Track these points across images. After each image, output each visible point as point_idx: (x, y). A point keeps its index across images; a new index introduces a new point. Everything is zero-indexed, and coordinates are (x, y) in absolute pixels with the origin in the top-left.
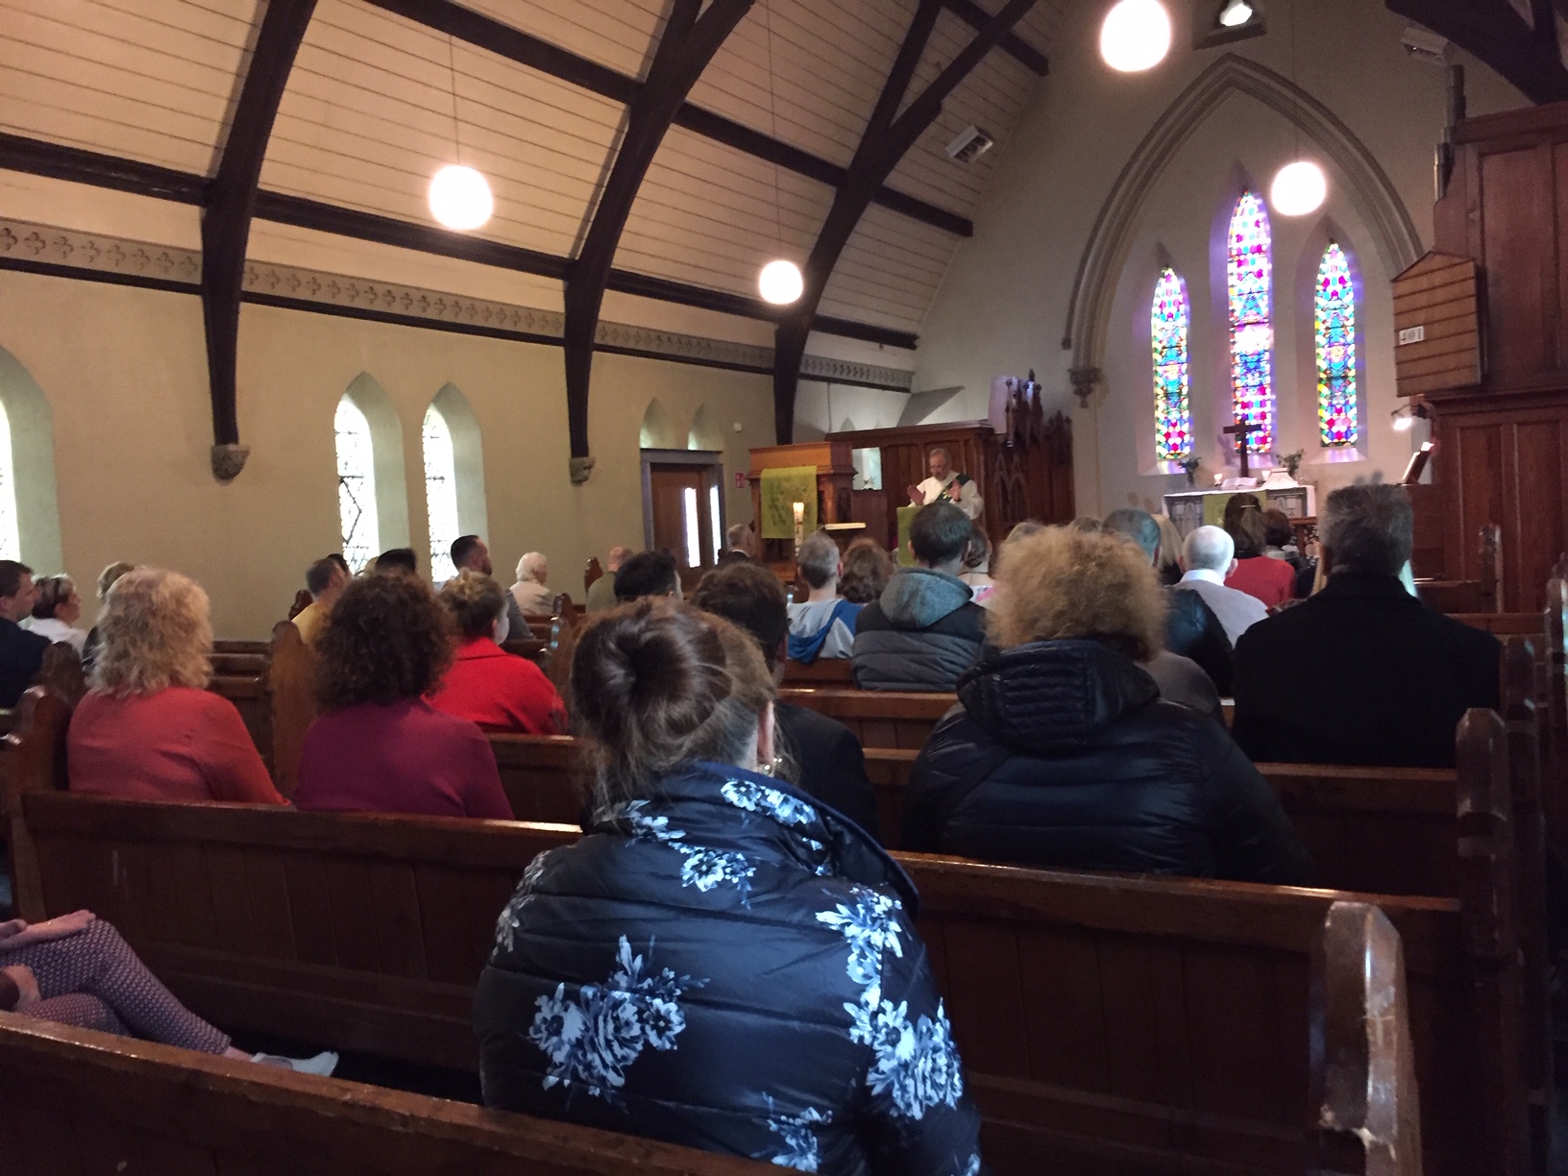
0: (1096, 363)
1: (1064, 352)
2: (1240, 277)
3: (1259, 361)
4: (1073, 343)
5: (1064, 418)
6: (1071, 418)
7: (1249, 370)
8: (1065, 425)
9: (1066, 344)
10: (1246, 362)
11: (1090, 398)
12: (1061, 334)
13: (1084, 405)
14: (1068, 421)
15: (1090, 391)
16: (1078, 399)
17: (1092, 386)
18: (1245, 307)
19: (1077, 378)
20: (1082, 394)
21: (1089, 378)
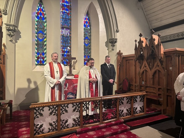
9: (4, 12)
13: (11, 41)
14: (4, 45)
16: (9, 37)
19: (10, 28)
20: (11, 35)
21: (15, 29)
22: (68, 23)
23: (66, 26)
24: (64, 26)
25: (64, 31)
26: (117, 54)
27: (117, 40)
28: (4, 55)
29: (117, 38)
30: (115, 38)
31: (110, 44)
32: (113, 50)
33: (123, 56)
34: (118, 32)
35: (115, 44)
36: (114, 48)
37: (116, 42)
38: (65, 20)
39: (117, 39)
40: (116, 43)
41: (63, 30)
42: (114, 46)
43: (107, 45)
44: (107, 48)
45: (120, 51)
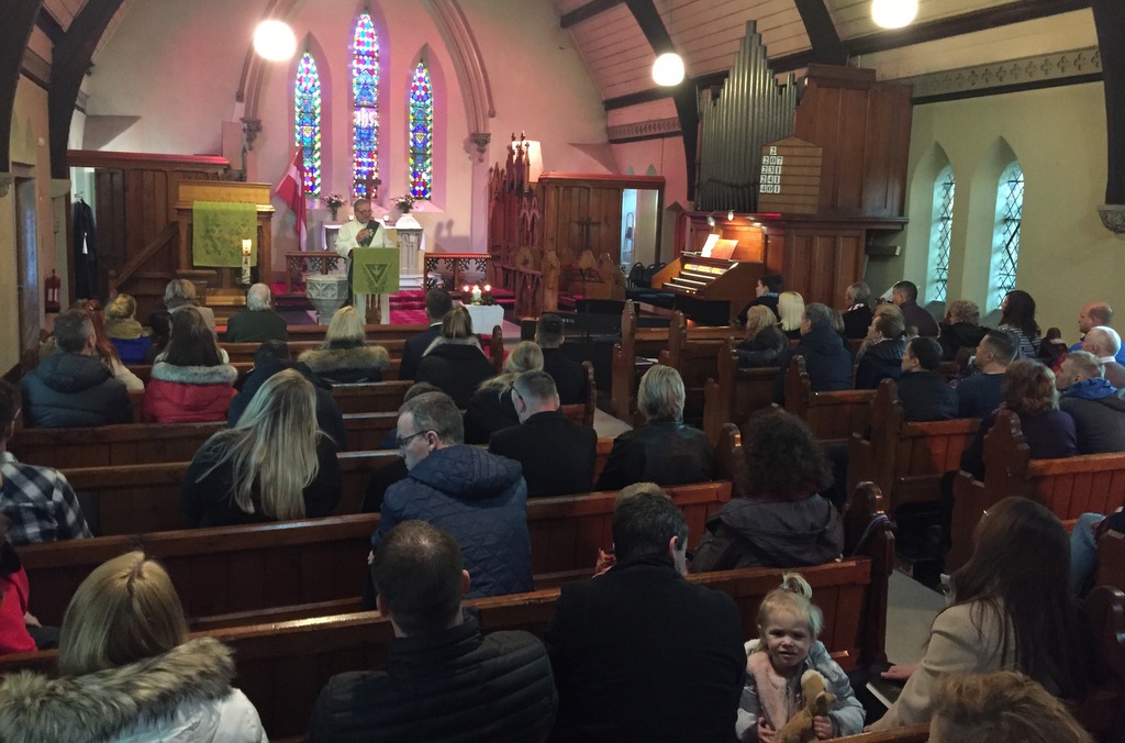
0: (259, 117)
1: (238, 104)
2: (359, 71)
3: (369, 134)
4: (245, 99)
7: (362, 139)
9: (240, 98)
10: (361, 133)
11: (255, 144)
12: (234, 89)
13: (251, 149)
15: (255, 137)
17: (256, 134)
18: (361, 93)
19: (248, 126)
20: (251, 140)
22: (370, 94)
23: (365, 103)
24: (361, 103)
25: (361, 114)
26: (491, 170)
27: (491, 137)
29: (491, 132)
30: (487, 132)
31: (476, 146)
32: (481, 160)
34: (492, 116)
35: (485, 147)
36: (483, 156)
37: (486, 142)
38: (363, 88)
39: (489, 135)
40: (488, 145)
42: (483, 151)
43: (467, 150)
44: (470, 156)
45: (496, 163)
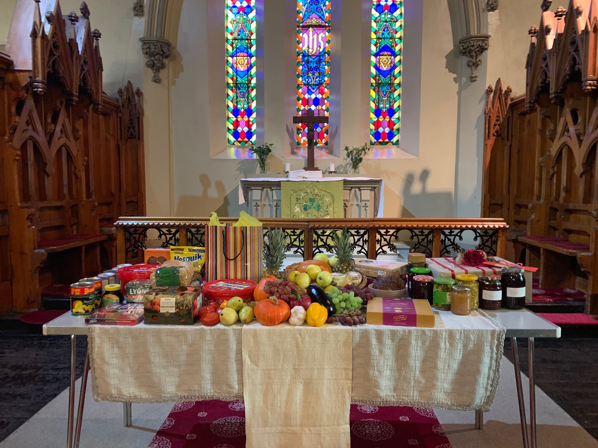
1: (137, 18)
3: (319, 61)
4: (146, 10)
5: (135, 90)
6: (142, 90)
7: (310, 69)
8: (136, 98)
9: (138, 10)
10: (308, 62)
11: (163, 74)
13: (157, 80)
14: (139, 93)
15: (163, 66)
16: (150, 73)
17: (166, 61)
18: (308, 9)
19: (149, 48)
20: (155, 68)
21: (162, 50)
22: (320, 10)
23: (314, 21)
24: (309, 22)
25: (309, 36)
26: (487, 92)
27: (491, 41)
28: (138, 118)
29: (490, 33)
31: (465, 60)
32: (473, 79)
33: (512, 99)
34: (493, 9)
35: (480, 58)
36: (475, 73)
37: (482, 49)
38: (312, 2)
39: (487, 37)
40: (484, 53)
41: (305, 35)
42: (476, 65)
43: (451, 67)
44: (455, 76)
45: (499, 82)
